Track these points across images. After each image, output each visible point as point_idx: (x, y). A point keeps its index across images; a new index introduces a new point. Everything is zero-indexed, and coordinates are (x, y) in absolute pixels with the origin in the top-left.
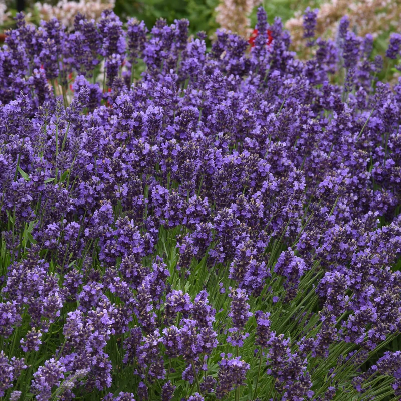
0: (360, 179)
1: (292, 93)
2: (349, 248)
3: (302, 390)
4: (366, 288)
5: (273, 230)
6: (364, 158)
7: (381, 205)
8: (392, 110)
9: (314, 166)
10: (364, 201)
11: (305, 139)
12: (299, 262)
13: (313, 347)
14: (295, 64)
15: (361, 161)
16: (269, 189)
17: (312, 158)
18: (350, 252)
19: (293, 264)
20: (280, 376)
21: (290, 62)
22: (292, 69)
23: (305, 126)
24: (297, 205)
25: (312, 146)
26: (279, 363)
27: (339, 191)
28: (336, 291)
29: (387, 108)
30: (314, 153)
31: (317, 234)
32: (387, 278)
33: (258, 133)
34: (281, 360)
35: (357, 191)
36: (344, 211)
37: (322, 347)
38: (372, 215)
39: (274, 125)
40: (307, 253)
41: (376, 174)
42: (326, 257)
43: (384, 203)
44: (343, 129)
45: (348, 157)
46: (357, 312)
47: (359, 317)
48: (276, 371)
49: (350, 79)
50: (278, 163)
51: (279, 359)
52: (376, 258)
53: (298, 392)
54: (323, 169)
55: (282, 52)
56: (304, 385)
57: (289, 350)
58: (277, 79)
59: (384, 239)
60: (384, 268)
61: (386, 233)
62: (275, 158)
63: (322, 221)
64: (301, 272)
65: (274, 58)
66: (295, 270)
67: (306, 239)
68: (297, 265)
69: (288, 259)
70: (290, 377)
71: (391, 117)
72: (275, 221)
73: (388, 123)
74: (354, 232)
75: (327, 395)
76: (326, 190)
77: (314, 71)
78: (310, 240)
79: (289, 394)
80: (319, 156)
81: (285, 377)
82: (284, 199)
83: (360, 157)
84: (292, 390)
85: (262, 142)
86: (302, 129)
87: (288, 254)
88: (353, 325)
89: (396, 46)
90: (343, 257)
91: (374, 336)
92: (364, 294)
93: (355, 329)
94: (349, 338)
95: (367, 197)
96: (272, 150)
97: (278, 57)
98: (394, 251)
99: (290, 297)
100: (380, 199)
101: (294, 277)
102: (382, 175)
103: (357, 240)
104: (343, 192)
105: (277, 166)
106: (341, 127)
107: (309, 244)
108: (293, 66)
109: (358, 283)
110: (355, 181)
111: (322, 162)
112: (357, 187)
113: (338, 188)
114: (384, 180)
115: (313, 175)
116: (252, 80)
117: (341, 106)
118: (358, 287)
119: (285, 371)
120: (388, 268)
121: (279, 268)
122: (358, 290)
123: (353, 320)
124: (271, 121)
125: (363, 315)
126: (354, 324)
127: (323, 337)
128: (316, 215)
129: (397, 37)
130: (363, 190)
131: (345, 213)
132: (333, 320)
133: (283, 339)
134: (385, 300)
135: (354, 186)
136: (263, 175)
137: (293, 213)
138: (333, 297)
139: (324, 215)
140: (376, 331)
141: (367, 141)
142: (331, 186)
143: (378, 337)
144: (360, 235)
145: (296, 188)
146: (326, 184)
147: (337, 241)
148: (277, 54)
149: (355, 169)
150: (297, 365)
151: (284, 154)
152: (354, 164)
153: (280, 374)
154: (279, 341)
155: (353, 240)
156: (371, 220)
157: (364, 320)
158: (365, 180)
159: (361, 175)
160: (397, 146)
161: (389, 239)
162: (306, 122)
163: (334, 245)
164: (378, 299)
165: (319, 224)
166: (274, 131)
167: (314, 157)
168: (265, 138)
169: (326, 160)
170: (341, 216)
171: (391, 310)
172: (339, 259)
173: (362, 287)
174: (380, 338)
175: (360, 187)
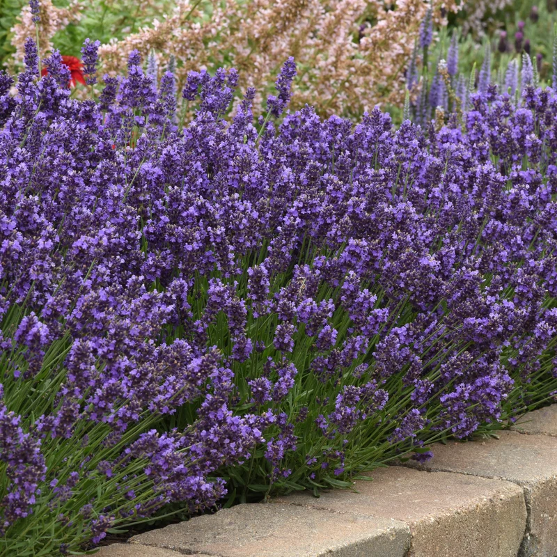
0: (128, 238)
1: (54, 139)
2: (105, 318)
3: (34, 475)
4: (119, 359)
5: (19, 296)
6: (132, 214)
7: (153, 270)
8: (172, 156)
9: (74, 224)
10: (134, 264)
11: (64, 192)
12: (42, 328)
13: (53, 426)
14: (69, 105)
15: (129, 218)
16: (9, 249)
17: (72, 214)
18: (106, 322)
19: (34, 330)
20: (11, 460)
21: (63, 102)
22: (65, 110)
23: (64, 178)
24: (41, 266)
25: (72, 199)
26: (10, 444)
27: (95, 253)
28: (79, 359)
29: (166, 155)
30: (75, 209)
31: (65, 299)
32: (150, 352)
33: (7, 184)
34: (11, 441)
35: (125, 252)
36: (103, 274)
37: (63, 426)
38: (137, 280)
39: (24, 176)
40: (53, 321)
41: (147, 232)
42: (75, 325)
43: (157, 267)
44: (109, 179)
45: (114, 214)
46: (106, 386)
47: (107, 391)
48: (7, 454)
49: (128, 124)
50: (29, 219)
51: (9, 440)
52: (135, 330)
53: (30, 478)
54: (85, 227)
55: (53, 90)
56: (37, 470)
57: (20, 430)
58: (42, 122)
59: (145, 307)
60: (147, 342)
61: (148, 301)
62: (26, 214)
63: (76, 287)
64: (43, 339)
65: (44, 97)
66: (37, 337)
67: (52, 305)
68: (39, 331)
69: (31, 324)
70: (21, 461)
71: (171, 165)
72: (20, 286)
73: (168, 172)
74: (111, 299)
75: (70, 481)
76: (80, 251)
77: (91, 114)
78: (57, 305)
79: (20, 480)
80: (80, 213)
81: (16, 461)
82: (29, 261)
83: (128, 214)
84: (24, 475)
85: (12, 195)
86: (62, 181)
87: (31, 320)
88: (100, 400)
89: (193, 86)
90: (99, 328)
91: (124, 415)
92: (117, 365)
93: (102, 405)
94: (96, 414)
95: (137, 259)
96: (22, 205)
97: (49, 97)
98: (160, 322)
99: (34, 370)
100: (151, 263)
101: (35, 346)
102: (154, 233)
103: (115, 308)
104: (99, 254)
105: (28, 222)
106: (106, 177)
107: (56, 310)
108: (66, 107)
109: (111, 351)
110: (122, 242)
111: (83, 219)
112: (125, 248)
113: (92, 250)
114: (158, 239)
115: (73, 234)
116: (14, 122)
117: (111, 153)
118: (110, 356)
119: (17, 454)
120: (151, 341)
121: (20, 336)
122: (110, 360)
123: (99, 394)
124: (20, 171)
125: (111, 389)
126: (101, 398)
127: (64, 414)
128: (68, 280)
129: (194, 76)
130: (132, 251)
131: (105, 277)
132: (77, 393)
133: (12, 417)
134: (141, 372)
135: (121, 247)
136: (6, 234)
137: (38, 275)
138: (76, 366)
139: (77, 280)
140: (128, 409)
141: (143, 194)
142: (85, 247)
143: (129, 415)
144: (118, 303)
145: (40, 247)
146: (79, 244)
147: (88, 307)
148: (47, 93)
149: (123, 227)
150: (29, 446)
151: (36, 210)
152: (121, 221)
153: (10, 457)
154: (8, 420)
155: (111, 309)
156: (135, 285)
157: (112, 394)
158: (134, 239)
159: (129, 234)
160: (173, 200)
161: (150, 308)
162: (65, 173)
163: (84, 312)
164: (133, 373)
165: (72, 289)
166: (24, 183)
167: (75, 214)
168: (16, 191)
169: (88, 216)
170: (99, 280)
171: (148, 385)
172: (94, 331)
173: (115, 357)
174: (131, 417)
175: (129, 247)
